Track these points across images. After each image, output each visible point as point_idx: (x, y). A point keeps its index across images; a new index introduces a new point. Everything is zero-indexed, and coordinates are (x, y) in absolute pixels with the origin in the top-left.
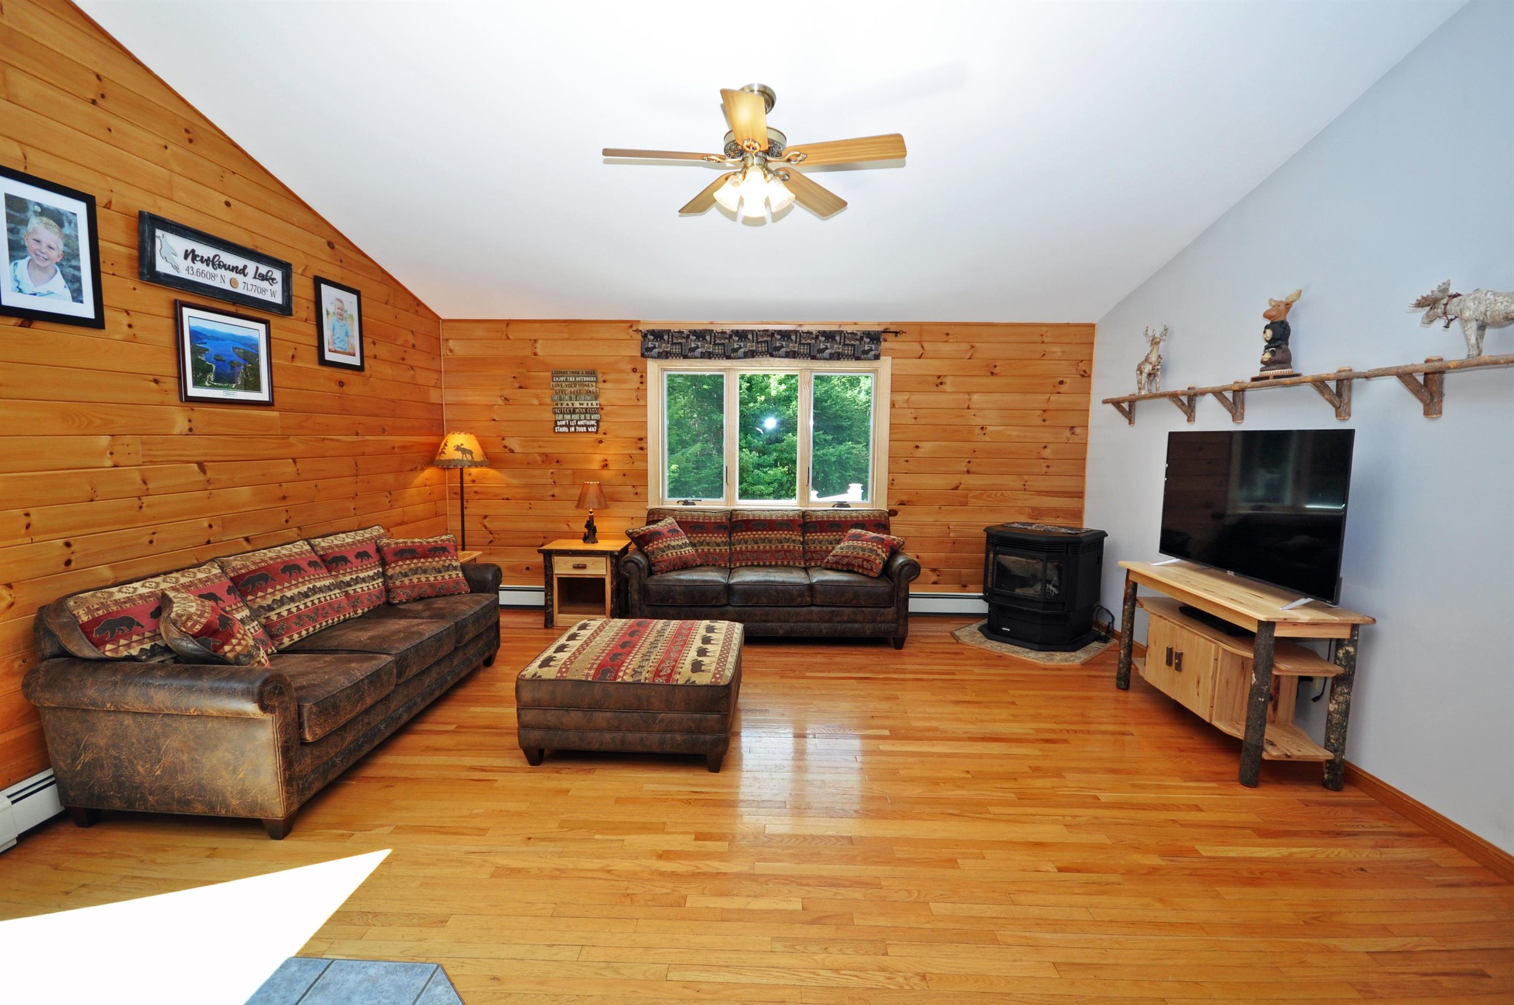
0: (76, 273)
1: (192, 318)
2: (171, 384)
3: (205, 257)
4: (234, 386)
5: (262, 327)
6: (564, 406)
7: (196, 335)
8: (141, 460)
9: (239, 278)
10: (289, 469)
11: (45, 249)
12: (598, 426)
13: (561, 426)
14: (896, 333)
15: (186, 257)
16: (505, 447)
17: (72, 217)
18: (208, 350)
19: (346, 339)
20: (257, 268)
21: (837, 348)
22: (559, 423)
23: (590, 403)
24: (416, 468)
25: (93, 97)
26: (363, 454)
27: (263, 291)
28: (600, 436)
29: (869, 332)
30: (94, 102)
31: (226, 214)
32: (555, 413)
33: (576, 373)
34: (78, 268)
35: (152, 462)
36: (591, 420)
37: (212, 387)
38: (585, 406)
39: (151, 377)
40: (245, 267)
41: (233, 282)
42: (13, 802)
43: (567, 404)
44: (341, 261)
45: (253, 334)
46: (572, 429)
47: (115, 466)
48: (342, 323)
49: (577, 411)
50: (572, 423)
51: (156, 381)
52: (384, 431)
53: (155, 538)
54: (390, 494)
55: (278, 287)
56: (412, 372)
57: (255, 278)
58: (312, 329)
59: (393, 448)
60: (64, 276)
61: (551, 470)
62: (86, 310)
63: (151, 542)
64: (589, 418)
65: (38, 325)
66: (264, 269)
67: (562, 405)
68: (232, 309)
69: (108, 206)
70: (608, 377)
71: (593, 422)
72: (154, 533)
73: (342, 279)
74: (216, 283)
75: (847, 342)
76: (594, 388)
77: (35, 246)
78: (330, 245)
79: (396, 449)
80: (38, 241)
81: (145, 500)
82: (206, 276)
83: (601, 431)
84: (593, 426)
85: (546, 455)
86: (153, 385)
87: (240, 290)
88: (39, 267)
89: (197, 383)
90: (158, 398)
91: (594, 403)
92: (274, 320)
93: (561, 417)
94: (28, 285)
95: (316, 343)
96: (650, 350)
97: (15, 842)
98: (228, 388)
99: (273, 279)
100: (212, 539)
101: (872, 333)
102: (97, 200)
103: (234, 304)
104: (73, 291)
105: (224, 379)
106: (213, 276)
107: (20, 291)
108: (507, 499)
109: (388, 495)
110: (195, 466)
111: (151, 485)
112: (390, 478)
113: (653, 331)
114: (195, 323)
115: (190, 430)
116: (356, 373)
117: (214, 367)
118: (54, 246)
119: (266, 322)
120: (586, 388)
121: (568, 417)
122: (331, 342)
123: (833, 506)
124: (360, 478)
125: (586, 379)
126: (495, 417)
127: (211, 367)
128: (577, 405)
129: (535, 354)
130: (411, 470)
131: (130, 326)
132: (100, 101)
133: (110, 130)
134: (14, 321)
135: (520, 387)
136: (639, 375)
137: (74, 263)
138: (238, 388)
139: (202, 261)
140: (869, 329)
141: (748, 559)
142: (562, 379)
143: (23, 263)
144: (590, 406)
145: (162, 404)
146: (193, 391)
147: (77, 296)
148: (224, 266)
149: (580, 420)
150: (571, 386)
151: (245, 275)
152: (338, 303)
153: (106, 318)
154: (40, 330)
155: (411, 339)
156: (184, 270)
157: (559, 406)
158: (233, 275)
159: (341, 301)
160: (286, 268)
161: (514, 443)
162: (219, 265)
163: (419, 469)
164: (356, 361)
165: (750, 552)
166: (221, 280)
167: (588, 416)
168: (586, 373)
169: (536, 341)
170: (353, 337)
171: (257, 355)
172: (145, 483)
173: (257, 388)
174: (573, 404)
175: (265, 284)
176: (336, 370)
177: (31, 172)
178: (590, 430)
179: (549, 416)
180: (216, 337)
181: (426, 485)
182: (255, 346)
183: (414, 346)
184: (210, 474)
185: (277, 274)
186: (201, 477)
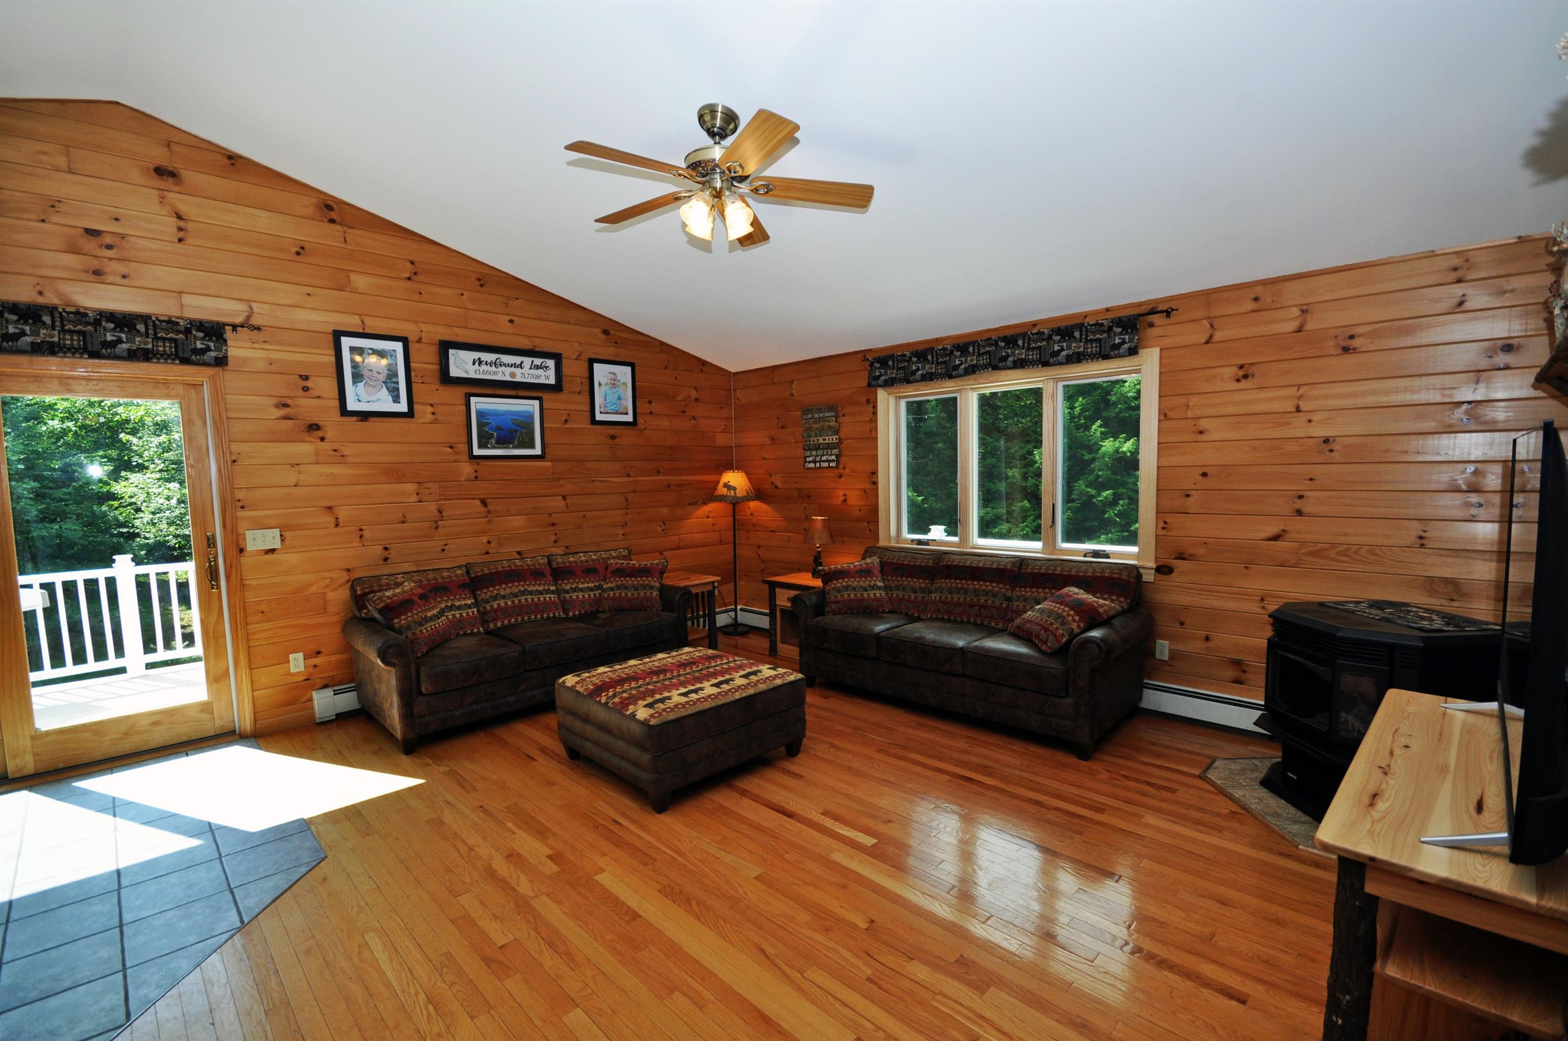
0: (396, 386)
1: (477, 403)
2: (464, 448)
3: (489, 361)
4: (511, 446)
5: (536, 403)
6: (812, 443)
7: (480, 414)
8: (438, 498)
9: (518, 371)
10: (559, 503)
11: (375, 374)
12: (838, 461)
13: (810, 462)
14: (1168, 313)
15: (474, 364)
16: (772, 483)
17: (393, 353)
18: (490, 423)
19: (618, 402)
20: (533, 362)
21: (1077, 347)
22: (808, 459)
23: (831, 437)
24: (696, 502)
25: (408, 275)
26: (635, 492)
27: (538, 377)
28: (840, 471)
29: (1119, 318)
30: (409, 279)
31: (509, 328)
32: (804, 449)
33: (820, 410)
34: (397, 383)
35: (446, 499)
36: (831, 455)
37: (493, 448)
38: (827, 441)
39: (448, 445)
40: (522, 362)
41: (513, 375)
42: (335, 694)
43: (814, 440)
44: (616, 343)
45: (530, 409)
46: (818, 465)
47: (420, 502)
48: (614, 390)
49: (821, 446)
50: (818, 459)
51: (451, 447)
52: (659, 472)
53: (446, 547)
54: (664, 523)
55: (551, 373)
56: (693, 422)
57: (531, 368)
58: (586, 399)
59: (669, 486)
60: (387, 388)
61: (804, 505)
62: (403, 407)
63: (443, 550)
64: (829, 453)
65: (371, 419)
66: (538, 361)
67: (810, 441)
68: (513, 393)
69: (419, 341)
70: (846, 411)
71: (833, 457)
72: (445, 545)
73: (617, 356)
74: (499, 378)
75: (1091, 337)
76: (834, 423)
77: (369, 373)
78: (606, 332)
79: (672, 487)
80: (371, 370)
81: (440, 523)
82: (490, 373)
83: (841, 467)
84: (833, 461)
85: (799, 490)
86: (449, 450)
87: (518, 379)
88: (371, 386)
89: (481, 446)
90: (452, 458)
91: (834, 438)
92: (546, 396)
93: (808, 453)
94: (364, 396)
95: (588, 408)
96: (877, 378)
97: (334, 717)
98: (509, 448)
99: (547, 367)
100: (490, 551)
101: (1123, 319)
102: (410, 339)
103: (515, 389)
104: (393, 397)
105: (503, 442)
106: (495, 373)
107: (360, 401)
108: (774, 531)
109: (662, 524)
110: (478, 502)
111: (444, 514)
112: (665, 511)
113: (879, 358)
114: (480, 406)
115: (476, 477)
116: (630, 427)
117: (495, 434)
118: (381, 372)
119: (540, 399)
120: (828, 423)
121: (814, 453)
122: (602, 406)
123: (1085, 556)
124: (629, 511)
125: (827, 414)
126: (766, 456)
127: (493, 434)
128: (821, 441)
129: (792, 395)
130: (691, 504)
131: (433, 414)
132: (414, 277)
133: (421, 293)
134: (355, 418)
135: (782, 427)
136: (872, 405)
137: (394, 380)
138: (515, 447)
139: (486, 364)
140: (1118, 316)
141: (939, 611)
142: (810, 416)
143: (361, 385)
144: (831, 441)
145: (455, 461)
146: (477, 451)
147: (396, 399)
148: (505, 365)
149: (823, 455)
150: (816, 423)
151: (522, 368)
152: (613, 376)
153: (415, 411)
154: (373, 423)
155: (694, 394)
156: (472, 372)
157: (808, 443)
158: (513, 369)
159: (614, 374)
160: (557, 358)
161: (778, 480)
162: (500, 365)
163: (700, 502)
164: (629, 418)
165: (943, 603)
166: (503, 375)
167: (829, 451)
168: (828, 408)
169: (792, 382)
170: (626, 400)
171: (532, 422)
172: (440, 512)
173: (532, 446)
174: (818, 440)
175: (540, 372)
176: (605, 427)
177: (368, 331)
178: (831, 465)
179: (800, 452)
180: (495, 414)
181: (708, 517)
182: (531, 416)
183: (697, 400)
184: (490, 507)
185: (551, 363)
186: (483, 509)
